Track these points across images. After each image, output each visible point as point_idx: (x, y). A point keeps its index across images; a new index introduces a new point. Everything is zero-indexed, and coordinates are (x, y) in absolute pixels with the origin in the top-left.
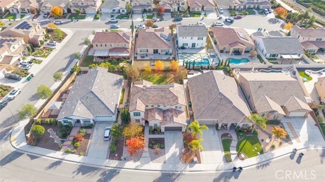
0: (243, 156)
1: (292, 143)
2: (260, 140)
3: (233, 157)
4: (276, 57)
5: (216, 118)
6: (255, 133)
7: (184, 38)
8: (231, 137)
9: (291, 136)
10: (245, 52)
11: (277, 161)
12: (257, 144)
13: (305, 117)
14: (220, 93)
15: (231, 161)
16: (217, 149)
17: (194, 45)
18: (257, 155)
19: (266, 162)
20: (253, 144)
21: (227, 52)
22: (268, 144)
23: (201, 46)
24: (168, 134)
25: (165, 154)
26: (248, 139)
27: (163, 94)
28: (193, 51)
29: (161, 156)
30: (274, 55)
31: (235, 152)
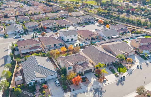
0: (121, 73)
1: (135, 64)
2: (124, 66)
3: (118, 74)
4: (110, 38)
5: (104, 61)
6: (121, 64)
7: (67, 36)
8: (113, 68)
9: (134, 62)
10: (97, 38)
11: (134, 71)
12: (124, 68)
13: (134, 55)
14: (101, 51)
15: (118, 76)
16: (111, 74)
17: (72, 40)
18: (126, 71)
19: (131, 73)
20: (122, 68)
21: (88, 40)
22: (127, 67)
23: (75, 39)
24: (86, 75)
25: (90, 82)
26: (120, 67)
27: (78, 57)
28: (73, 42)
29: (89, 83)
30: (109, 37)
31: (118, 73)
